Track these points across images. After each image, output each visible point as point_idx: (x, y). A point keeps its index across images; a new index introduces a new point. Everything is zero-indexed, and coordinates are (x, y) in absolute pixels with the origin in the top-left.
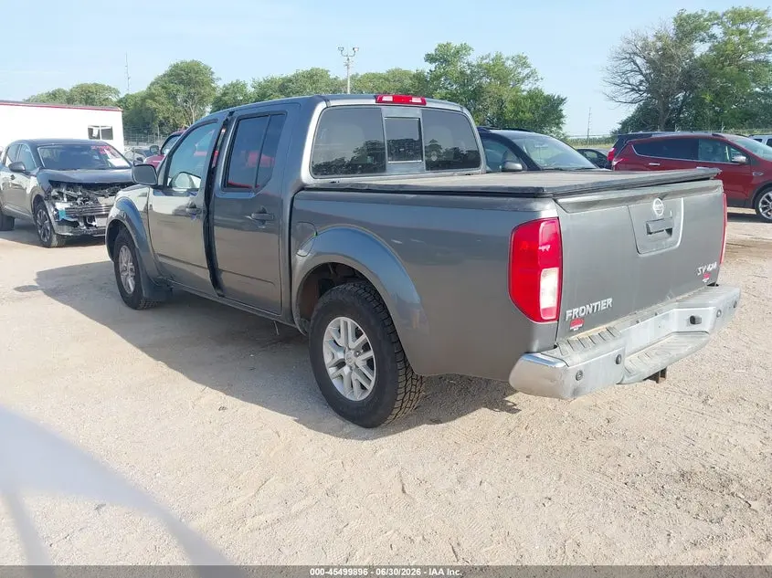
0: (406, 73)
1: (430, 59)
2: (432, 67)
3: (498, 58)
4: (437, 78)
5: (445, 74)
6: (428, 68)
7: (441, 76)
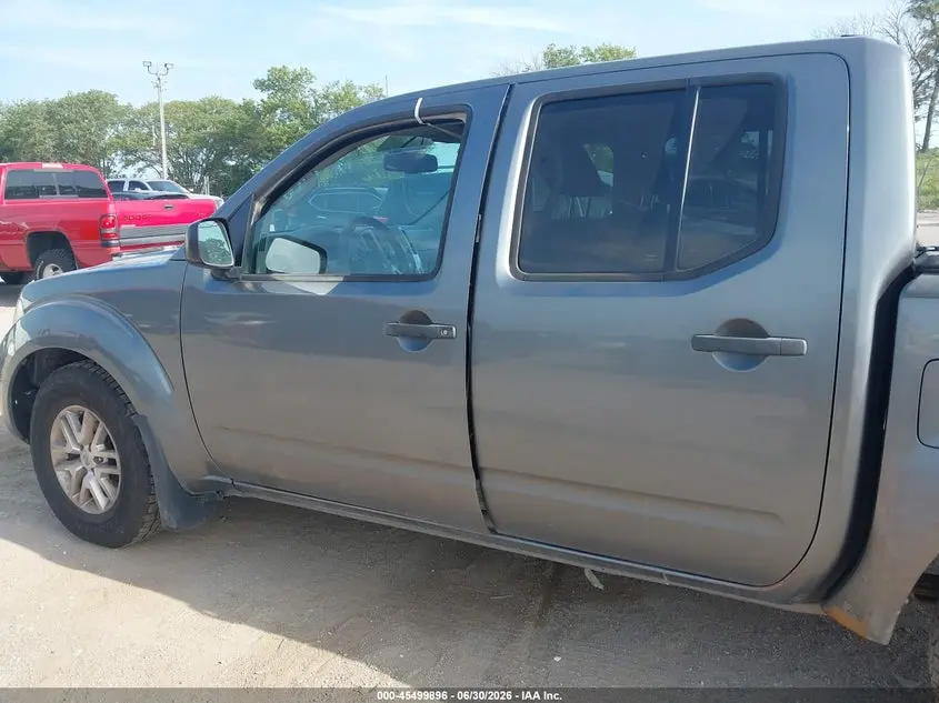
0: (226, 104)
1: (261, 85)
2: (265, 96)
3: (349, 86)
4: (271, 109)
5: (283, 105)
6: (259, 97)
7: (277, 107)
